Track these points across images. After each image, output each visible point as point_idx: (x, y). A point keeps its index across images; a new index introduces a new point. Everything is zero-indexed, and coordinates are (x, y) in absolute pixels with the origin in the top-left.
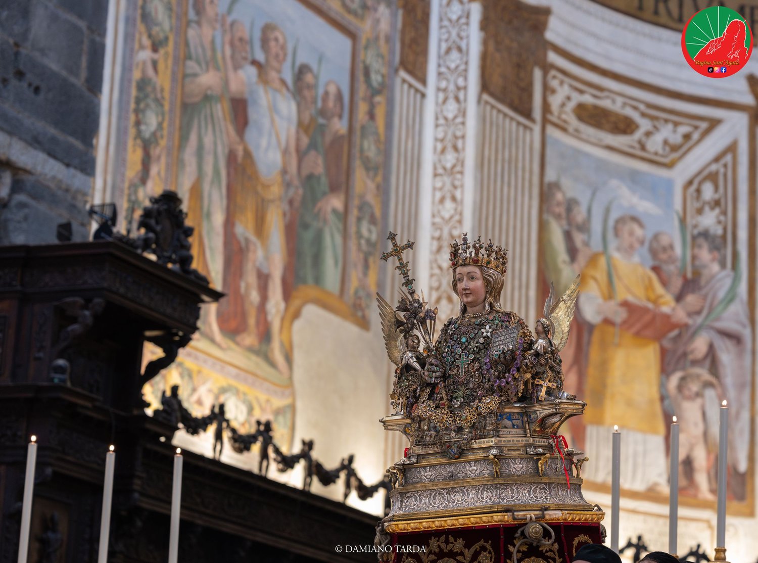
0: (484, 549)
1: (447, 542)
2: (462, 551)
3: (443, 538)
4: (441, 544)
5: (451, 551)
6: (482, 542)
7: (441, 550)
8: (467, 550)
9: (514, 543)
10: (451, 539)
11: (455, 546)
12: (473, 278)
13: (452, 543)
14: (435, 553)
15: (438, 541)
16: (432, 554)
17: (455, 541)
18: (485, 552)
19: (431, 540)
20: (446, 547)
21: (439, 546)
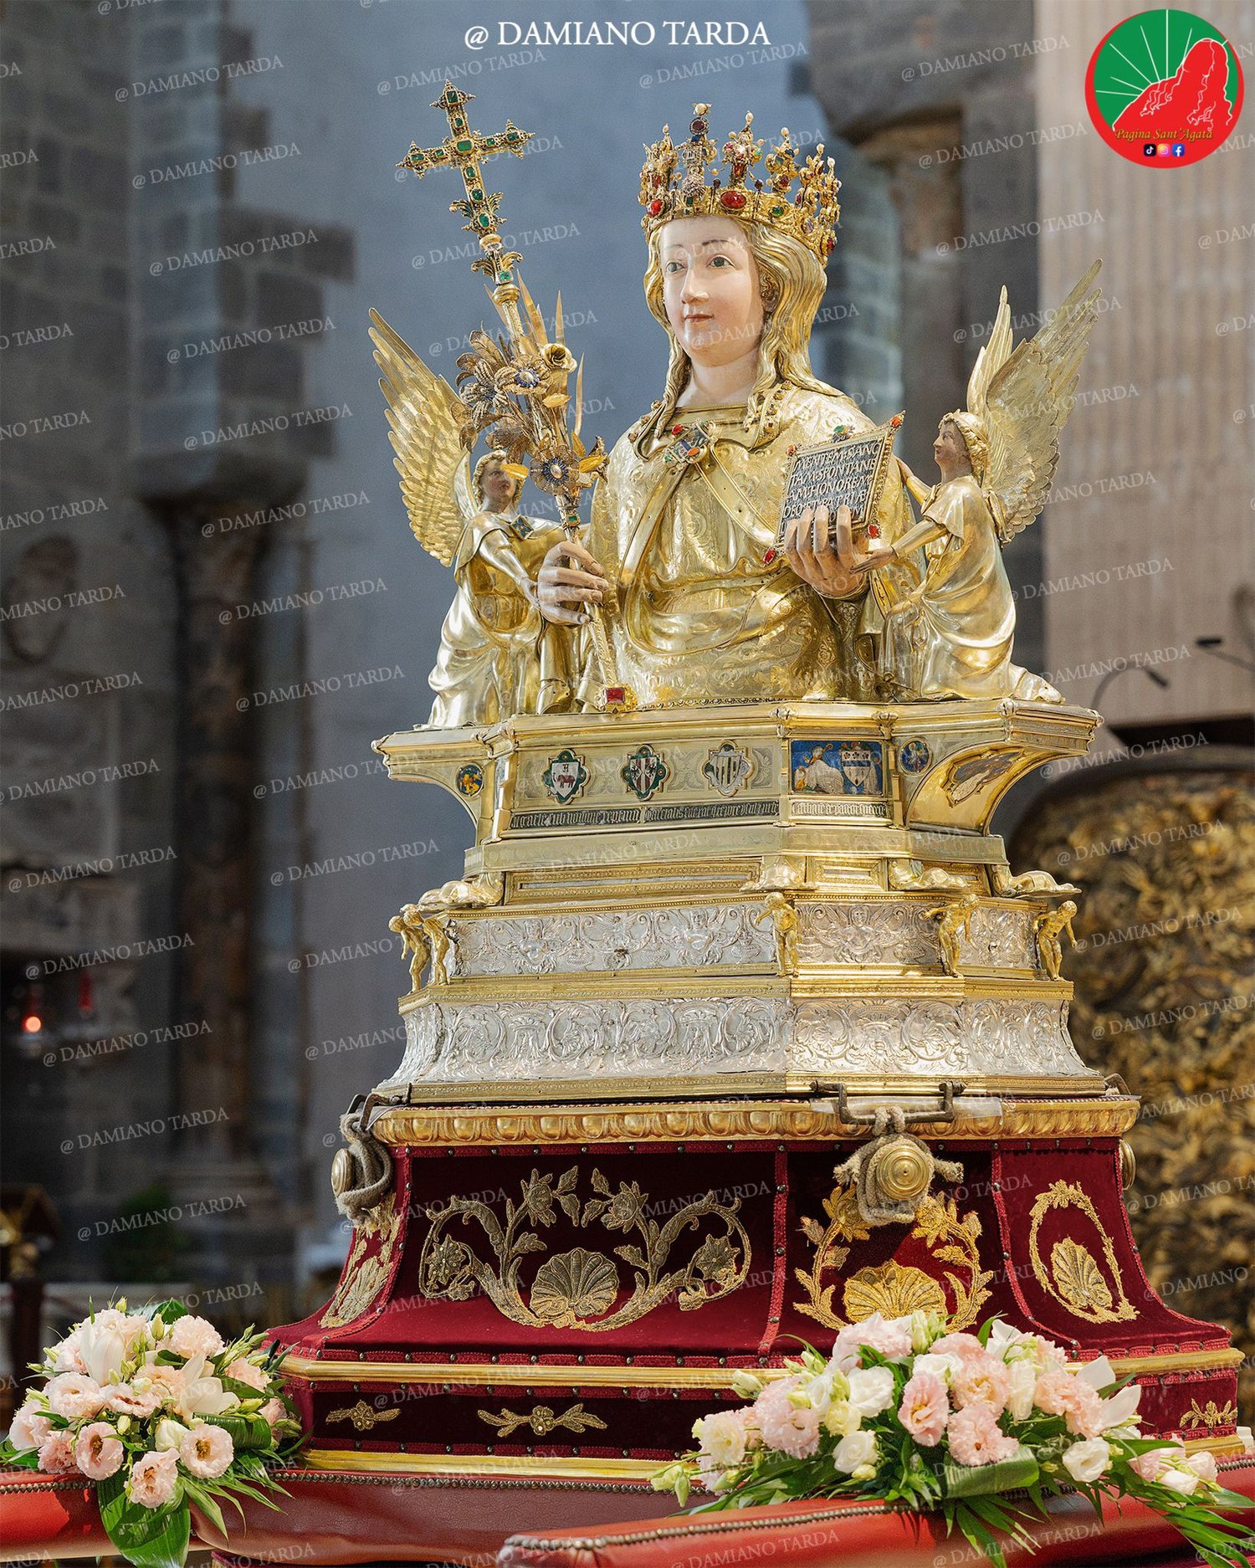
0: (712, 1224)
1: (584, 1191)
2: (635, 1227)
3: (568, 1178)
4: (563, 1200)
5: (596, 1224)
6: (706, 1202)
7: (563, 1219)
8: (653, 1224)
9: (824, 1210)
10: (599, 1182)
11: (611, 1210)
12: (719, 262)
13: (604, 1198)
14: (540, 1229)
15: (554, 1185)
16: (531, 1230)
17: (615, 1190)
18: (718, 1235)
19: (528, 1181)
20: (582, 1212)
21: (556, 1206)
